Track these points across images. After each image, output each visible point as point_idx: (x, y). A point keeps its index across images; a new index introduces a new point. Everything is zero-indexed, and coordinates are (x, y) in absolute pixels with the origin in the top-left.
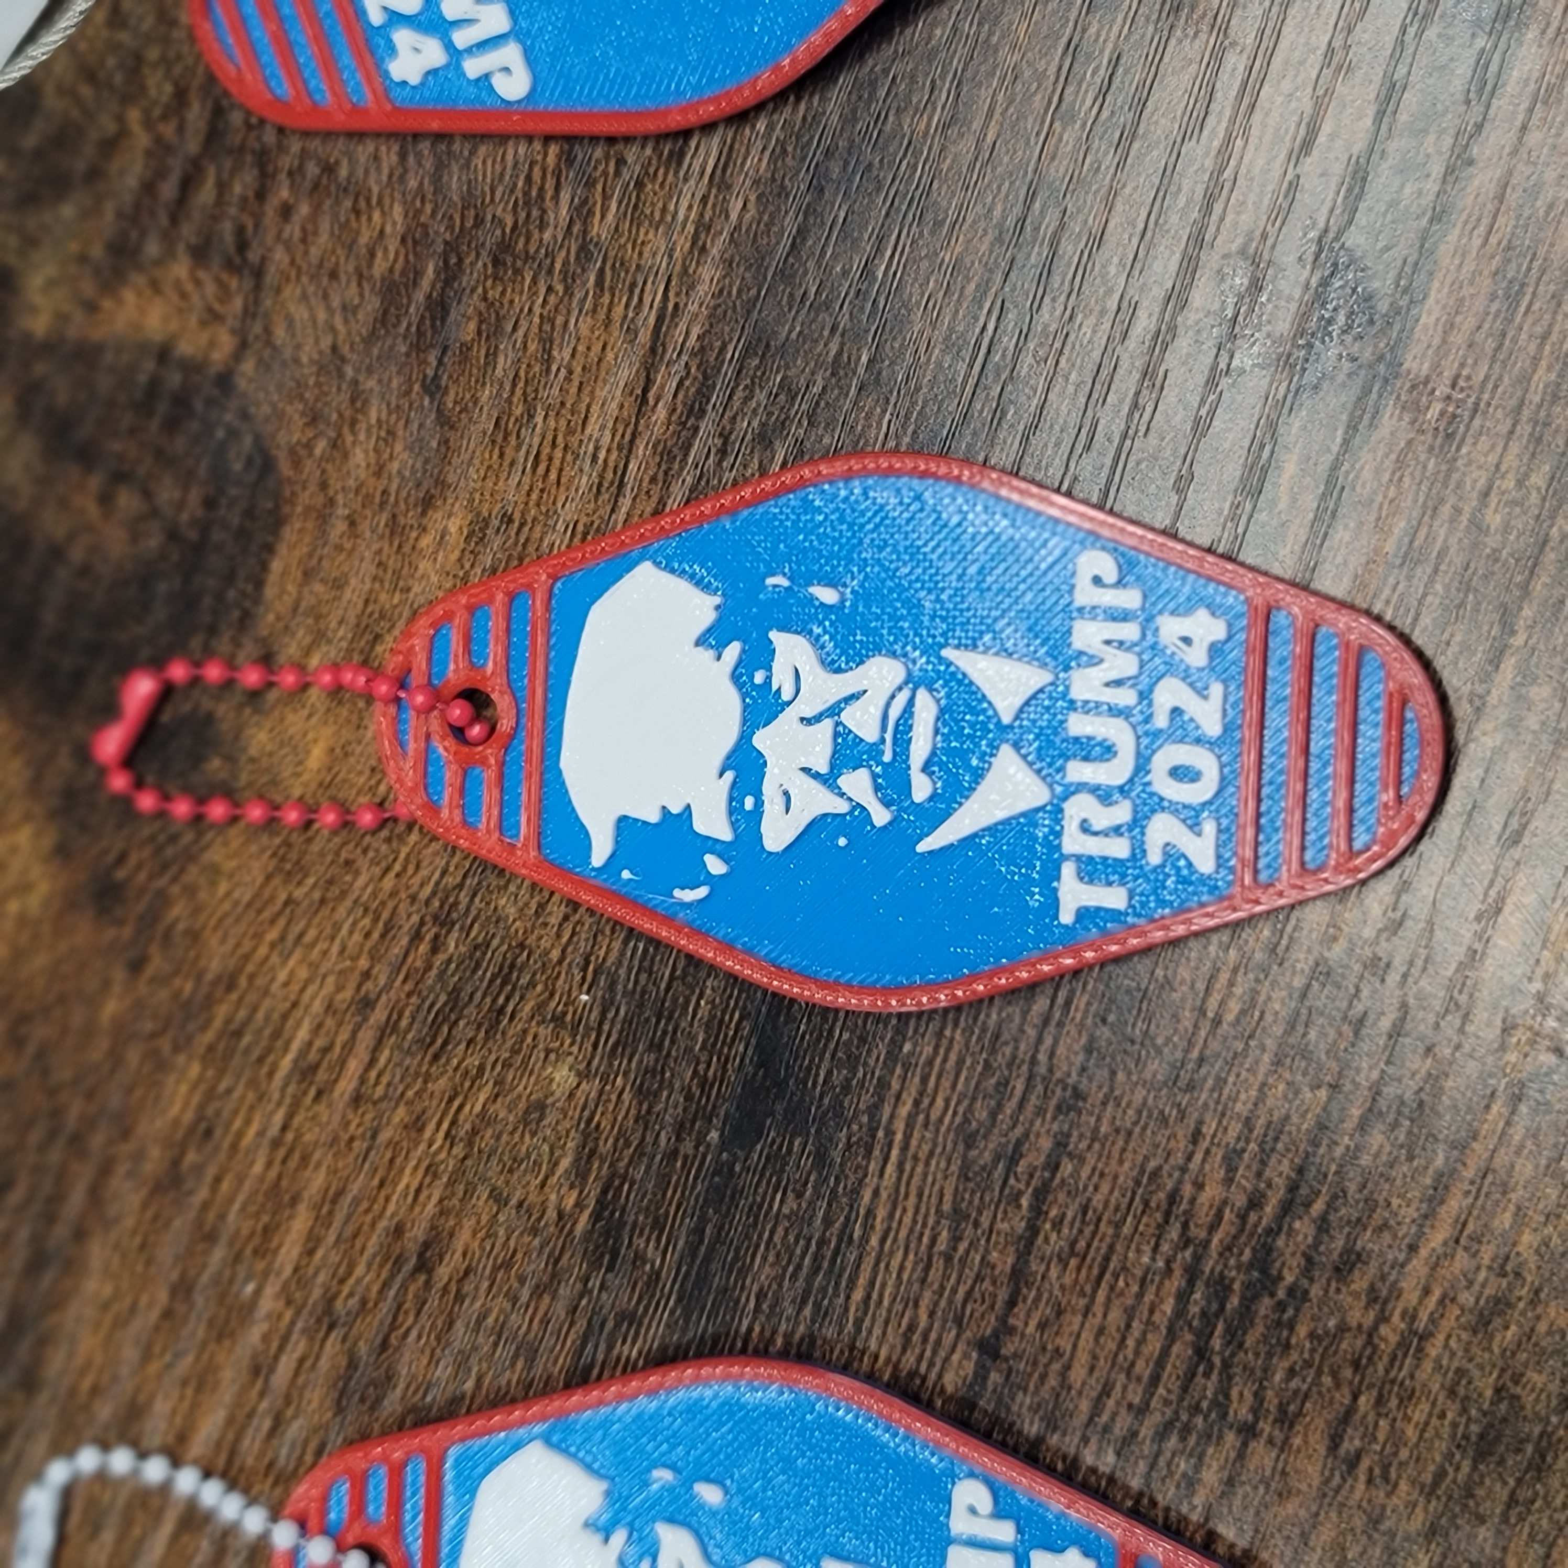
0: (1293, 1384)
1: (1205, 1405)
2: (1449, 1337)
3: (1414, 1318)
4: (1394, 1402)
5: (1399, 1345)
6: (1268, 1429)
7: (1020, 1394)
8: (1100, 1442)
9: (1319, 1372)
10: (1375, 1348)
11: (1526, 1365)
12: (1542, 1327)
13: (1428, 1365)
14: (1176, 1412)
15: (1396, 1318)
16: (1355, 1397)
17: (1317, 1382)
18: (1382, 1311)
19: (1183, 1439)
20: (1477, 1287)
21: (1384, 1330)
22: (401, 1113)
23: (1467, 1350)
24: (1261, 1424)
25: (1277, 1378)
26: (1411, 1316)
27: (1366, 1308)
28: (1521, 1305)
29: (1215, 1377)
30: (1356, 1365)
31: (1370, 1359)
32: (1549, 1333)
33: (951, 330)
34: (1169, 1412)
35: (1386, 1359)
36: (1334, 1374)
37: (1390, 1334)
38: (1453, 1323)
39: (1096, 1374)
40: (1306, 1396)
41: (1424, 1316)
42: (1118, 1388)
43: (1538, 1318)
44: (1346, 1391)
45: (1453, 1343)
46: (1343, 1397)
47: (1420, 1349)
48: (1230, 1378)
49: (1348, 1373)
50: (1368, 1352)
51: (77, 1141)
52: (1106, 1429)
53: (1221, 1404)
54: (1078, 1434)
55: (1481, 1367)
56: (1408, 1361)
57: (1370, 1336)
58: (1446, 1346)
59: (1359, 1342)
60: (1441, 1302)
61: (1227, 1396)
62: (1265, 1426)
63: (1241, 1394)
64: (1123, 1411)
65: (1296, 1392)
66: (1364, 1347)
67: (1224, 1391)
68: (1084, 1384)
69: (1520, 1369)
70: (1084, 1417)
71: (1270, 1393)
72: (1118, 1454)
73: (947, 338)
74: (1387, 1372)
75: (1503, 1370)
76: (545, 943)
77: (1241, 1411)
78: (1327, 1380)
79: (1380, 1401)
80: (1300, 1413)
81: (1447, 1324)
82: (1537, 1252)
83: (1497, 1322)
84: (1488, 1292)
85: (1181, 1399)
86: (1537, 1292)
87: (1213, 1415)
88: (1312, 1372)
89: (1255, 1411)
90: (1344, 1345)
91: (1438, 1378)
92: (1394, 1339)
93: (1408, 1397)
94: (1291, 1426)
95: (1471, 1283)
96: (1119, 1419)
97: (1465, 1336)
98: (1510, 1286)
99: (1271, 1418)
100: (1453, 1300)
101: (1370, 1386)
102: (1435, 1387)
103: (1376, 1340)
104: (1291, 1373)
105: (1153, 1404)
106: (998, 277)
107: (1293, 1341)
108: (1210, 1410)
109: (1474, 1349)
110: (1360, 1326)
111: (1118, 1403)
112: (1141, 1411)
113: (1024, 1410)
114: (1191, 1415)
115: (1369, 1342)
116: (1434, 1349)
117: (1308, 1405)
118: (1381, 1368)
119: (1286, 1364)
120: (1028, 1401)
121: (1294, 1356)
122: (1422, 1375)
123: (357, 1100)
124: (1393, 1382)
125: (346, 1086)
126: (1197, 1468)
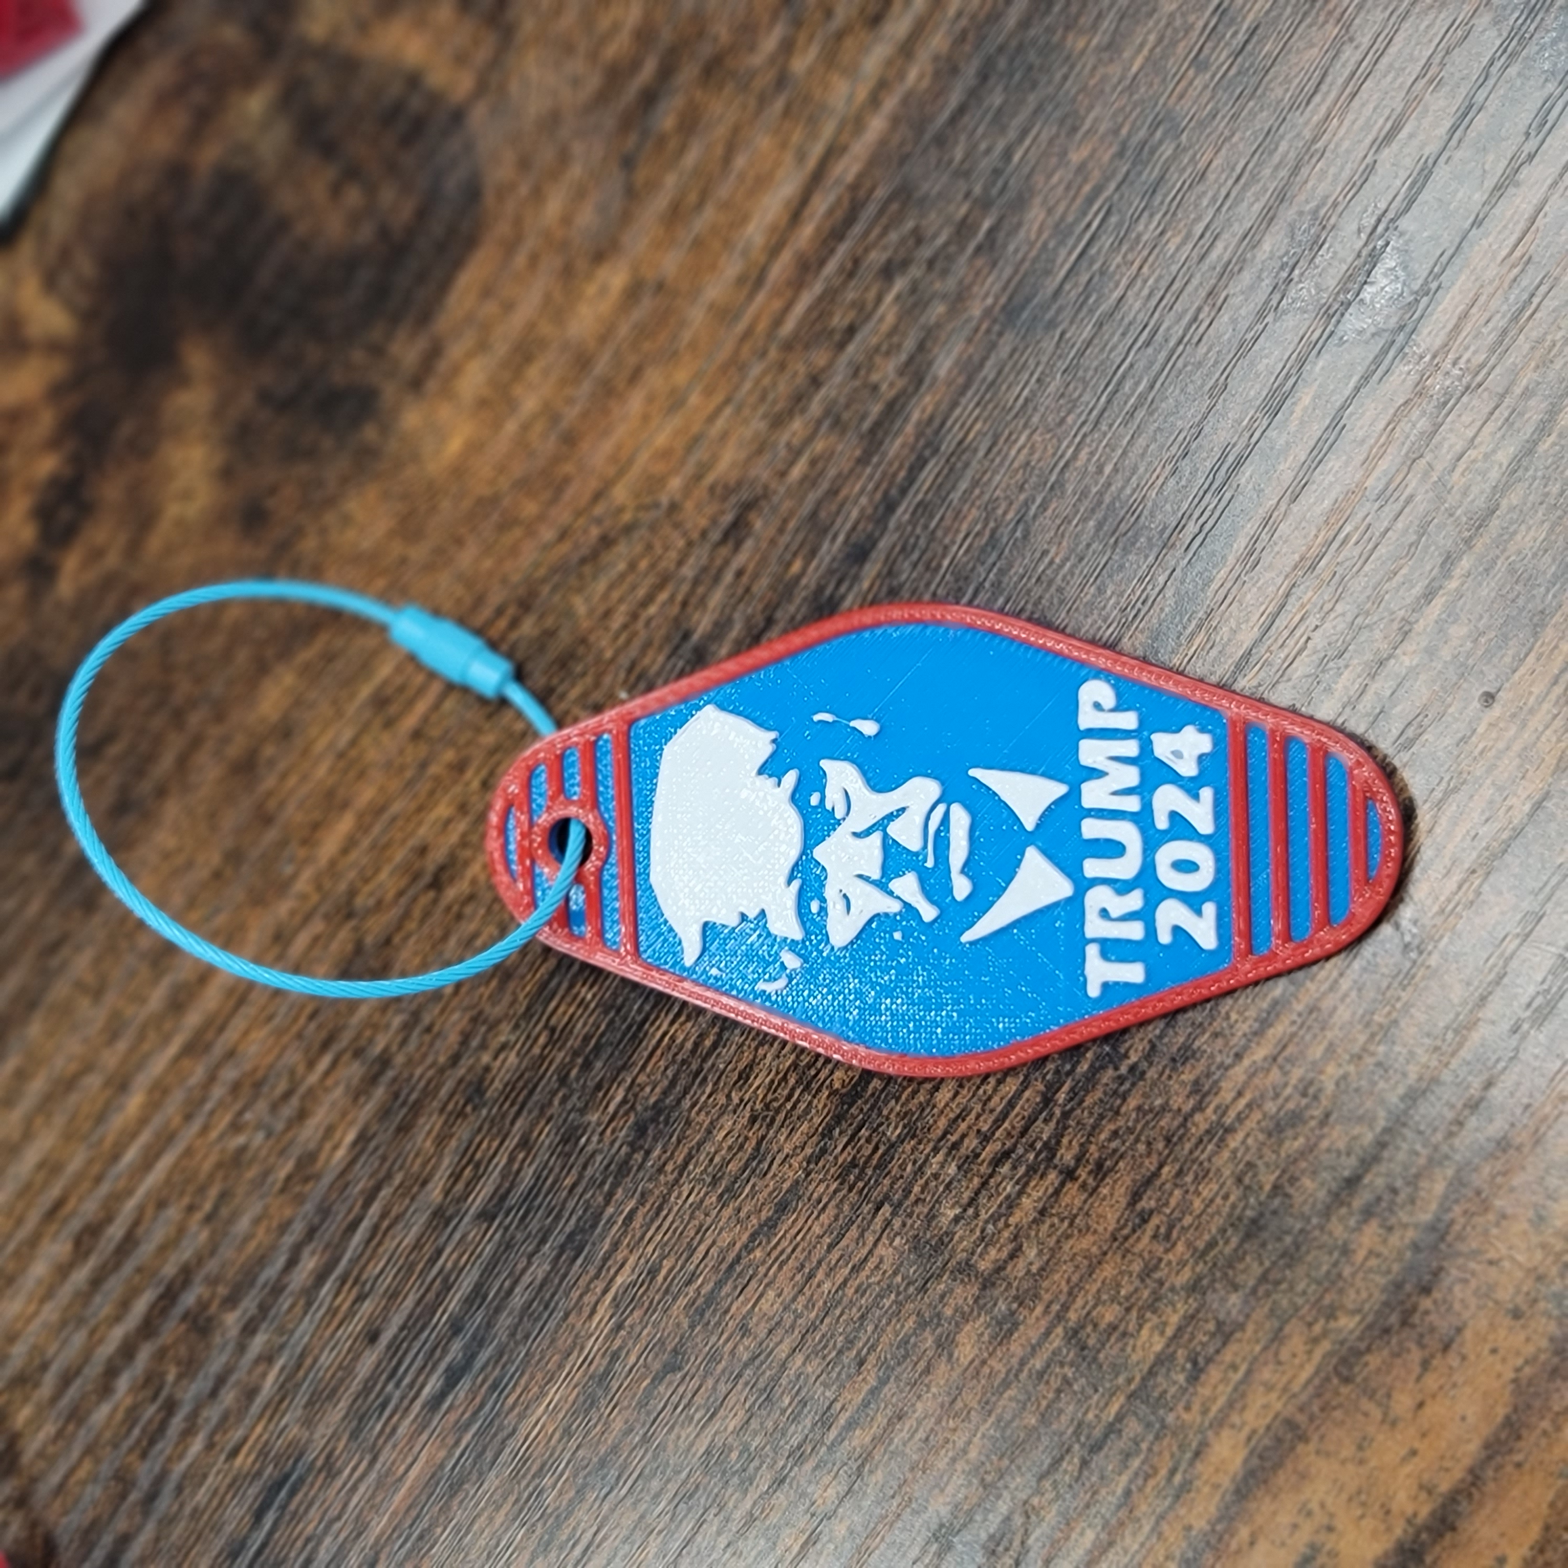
0: (1113, 1145)
1: (1039, 1145)
2: (1248, 1135)
3: (1224, 1113)
4: (1189, 1179)
5: (1208, 1132)
6: (1084, 1176)
7: (893, 1102)
8: (948, 1154)
9: (1137, 1140)
10: (1187, 1130)
11: (1303, 1172)
12: (1325, 1144)
13: (1226, 1154)
14: (1015, 1146)
15: (1209, 1110)
16: (1161, 1166)
17: (1132, 1147)
18: (1201, 1102)
19: (1014, 1168)
20: (1280, 1101)
21: (1198, 1117)
22: (449, 755)
23: (1259, 1150)
24: (1079, 1171)
25: (1103, 1137)
26: (1223, 1110)
27: (1188, 1097)
28: (1313, 1123)
29: (1052, 1124)
30: (1168, 1140)
31: (1180, 1138)
32: (1328, 1150)
33: (1063, 218)
34: (1008, 1144)
35: (1193, 1140)
36: (1149, 1144)
37: (1201, 1122)
38: (1254, 1125)
39: (958, 1099)
40: (1122, 1157)
41: (1232, 1114)
42: (973, 1115)
43: (1322, 1137)
44: (1155, 1159)
45: (1250, 1141)
46: (1150, 1164)
47: (1222, 1140)
48: (1065, 1128)
49: (1160, 1145)
50: (1181, 1131)
51: (178, 717)
52: (955, 1146)
53: (1051, 1148)
54: (931, 1145)
55: (1267, 1165)
56: (1210, 1147)
57: (1186, 1120)
58: (1243, 1142)
59: (1176, 1123)
60: (1249, 1106)
61: (1058, 1143)
62: (1082, 1173)
63: (1070, 1142)
64: (972, 1134)
65: (1115, 1151)
66: (1178, 1128)
67: (1058, 1136)
68: (947, 1105)
69: (1297, 1174)
70: (939, 1132)
71: (1093, 1148)
72: (959, 1168)
73: (1057, 225)
74: (1191, 1152)
75: (1284, 1171)
76: (604, 643)
77: (1066, 1156)
78: (1141, 1147)
79: (1180, 1173)
80: (1111, 1169)
81: (1250, 1124)
82: (1337, 1084)
83: (1290, 1133)
84: (1291, 1106)
85: (1023, 1134)
86: (1327, 1115)
87: (1043, 1155)
88: (1132, 1137)
89: (1079, 1159)
90: (1162, 1123)
91: (1231, 1166)
92: (1204, 1126)
93: (1203, 1176)
94: (1103, 1179)
95: (1277, 1096)
96: (966, 1141)
97: (1261, 1137)
98: (1307, 1107)
99: (1090, 1167)
100: (1259, 1106)
101: (1176, 1159)
102: (1227, 1172)
103: (1189, 1125)
104: (1115, 1134)
105: (997, 1134)
106: (1112, 186)
107: (1123, 1110)
108: (1040, 1152)
109: (1266, 1151)
110: (1179, 1110)
111: (970, 1127)
112: (986, 1139)
113: (892, 1116)
114: (1026, 1151)
115: (1183, 1124)
116: (1234, 1142)
117: (1121, 1164)
118: (1188, 1146)
119: (1112, 1127)
120: (898, 1108)
121: (1121, 1122)
122: (1218, 1161)
123: (417, 735)
124: (1194, 1161)
125: (410, 721)
126: (1020, 1193)
